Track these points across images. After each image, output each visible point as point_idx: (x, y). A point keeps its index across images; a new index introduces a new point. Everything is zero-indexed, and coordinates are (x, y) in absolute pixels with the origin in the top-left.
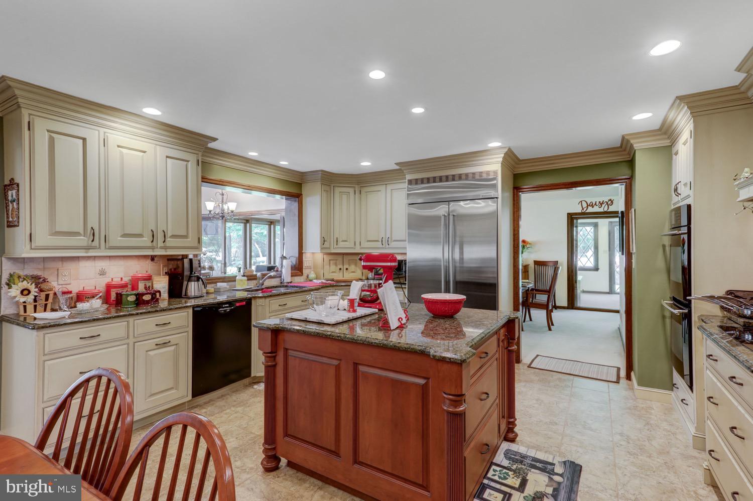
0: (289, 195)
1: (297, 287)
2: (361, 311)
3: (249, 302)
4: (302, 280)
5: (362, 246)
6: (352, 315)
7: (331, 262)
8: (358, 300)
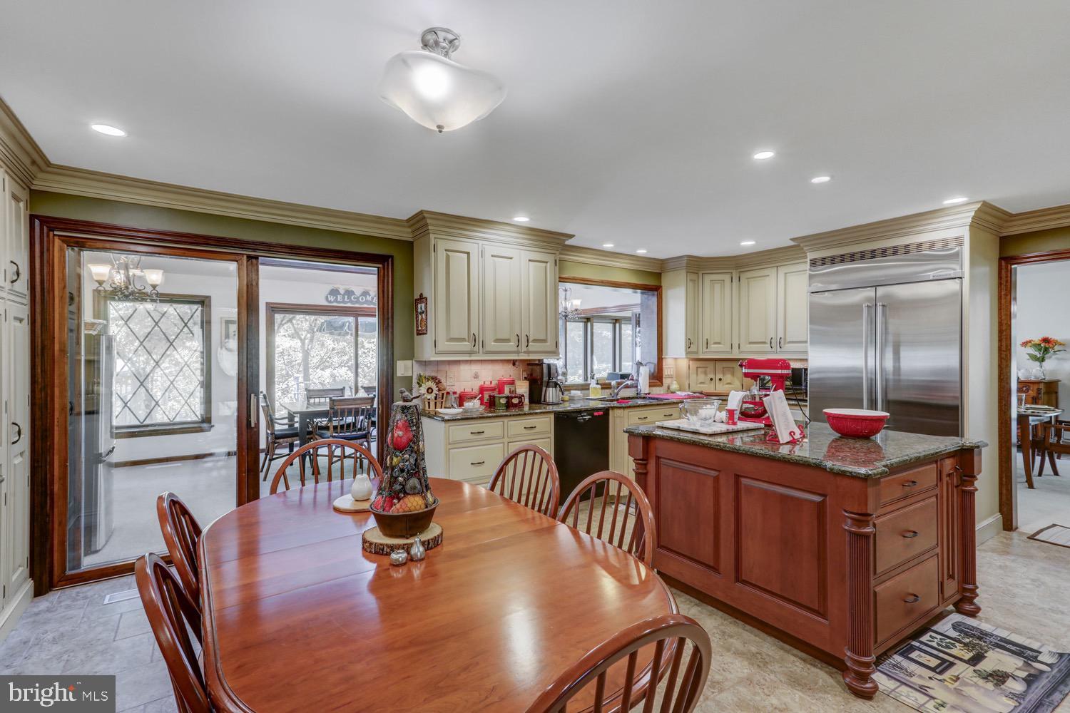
0: (645, 289)
1: (657, 399)
2: (742, 425)
3: (606, 411)
4: (662, 392)
5: (742, 349)
6: (731, 427)
7: (699, 370)
8: (738, 412)
